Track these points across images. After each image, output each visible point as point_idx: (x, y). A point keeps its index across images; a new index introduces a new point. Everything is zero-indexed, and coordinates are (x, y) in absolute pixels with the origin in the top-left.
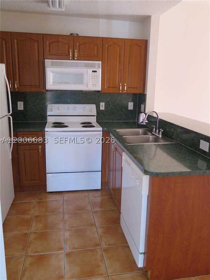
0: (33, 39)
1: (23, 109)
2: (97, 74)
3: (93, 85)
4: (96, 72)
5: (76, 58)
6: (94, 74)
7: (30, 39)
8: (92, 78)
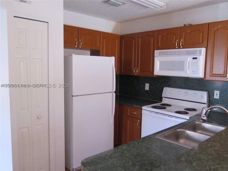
0: (150, 36)
1: (148, 90)
2: (197, 61)
3: (193, 71)
4: (196, 58)
5: (181, 47)
6: (195, 61)
7: (149, 35)
8: (192, 64)
